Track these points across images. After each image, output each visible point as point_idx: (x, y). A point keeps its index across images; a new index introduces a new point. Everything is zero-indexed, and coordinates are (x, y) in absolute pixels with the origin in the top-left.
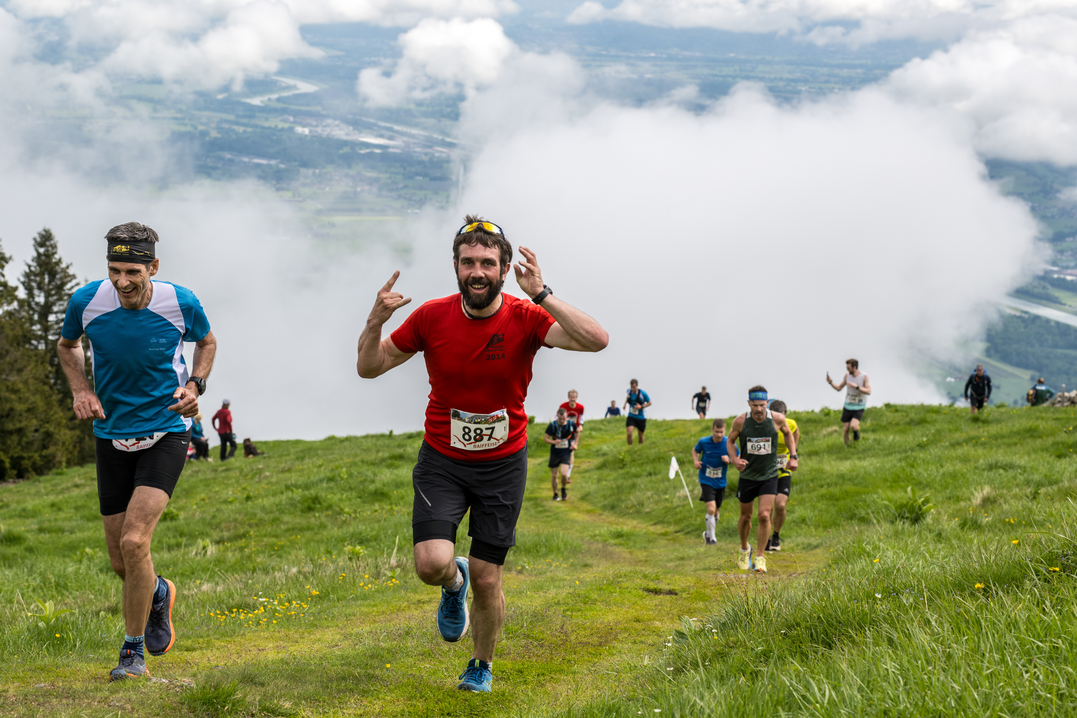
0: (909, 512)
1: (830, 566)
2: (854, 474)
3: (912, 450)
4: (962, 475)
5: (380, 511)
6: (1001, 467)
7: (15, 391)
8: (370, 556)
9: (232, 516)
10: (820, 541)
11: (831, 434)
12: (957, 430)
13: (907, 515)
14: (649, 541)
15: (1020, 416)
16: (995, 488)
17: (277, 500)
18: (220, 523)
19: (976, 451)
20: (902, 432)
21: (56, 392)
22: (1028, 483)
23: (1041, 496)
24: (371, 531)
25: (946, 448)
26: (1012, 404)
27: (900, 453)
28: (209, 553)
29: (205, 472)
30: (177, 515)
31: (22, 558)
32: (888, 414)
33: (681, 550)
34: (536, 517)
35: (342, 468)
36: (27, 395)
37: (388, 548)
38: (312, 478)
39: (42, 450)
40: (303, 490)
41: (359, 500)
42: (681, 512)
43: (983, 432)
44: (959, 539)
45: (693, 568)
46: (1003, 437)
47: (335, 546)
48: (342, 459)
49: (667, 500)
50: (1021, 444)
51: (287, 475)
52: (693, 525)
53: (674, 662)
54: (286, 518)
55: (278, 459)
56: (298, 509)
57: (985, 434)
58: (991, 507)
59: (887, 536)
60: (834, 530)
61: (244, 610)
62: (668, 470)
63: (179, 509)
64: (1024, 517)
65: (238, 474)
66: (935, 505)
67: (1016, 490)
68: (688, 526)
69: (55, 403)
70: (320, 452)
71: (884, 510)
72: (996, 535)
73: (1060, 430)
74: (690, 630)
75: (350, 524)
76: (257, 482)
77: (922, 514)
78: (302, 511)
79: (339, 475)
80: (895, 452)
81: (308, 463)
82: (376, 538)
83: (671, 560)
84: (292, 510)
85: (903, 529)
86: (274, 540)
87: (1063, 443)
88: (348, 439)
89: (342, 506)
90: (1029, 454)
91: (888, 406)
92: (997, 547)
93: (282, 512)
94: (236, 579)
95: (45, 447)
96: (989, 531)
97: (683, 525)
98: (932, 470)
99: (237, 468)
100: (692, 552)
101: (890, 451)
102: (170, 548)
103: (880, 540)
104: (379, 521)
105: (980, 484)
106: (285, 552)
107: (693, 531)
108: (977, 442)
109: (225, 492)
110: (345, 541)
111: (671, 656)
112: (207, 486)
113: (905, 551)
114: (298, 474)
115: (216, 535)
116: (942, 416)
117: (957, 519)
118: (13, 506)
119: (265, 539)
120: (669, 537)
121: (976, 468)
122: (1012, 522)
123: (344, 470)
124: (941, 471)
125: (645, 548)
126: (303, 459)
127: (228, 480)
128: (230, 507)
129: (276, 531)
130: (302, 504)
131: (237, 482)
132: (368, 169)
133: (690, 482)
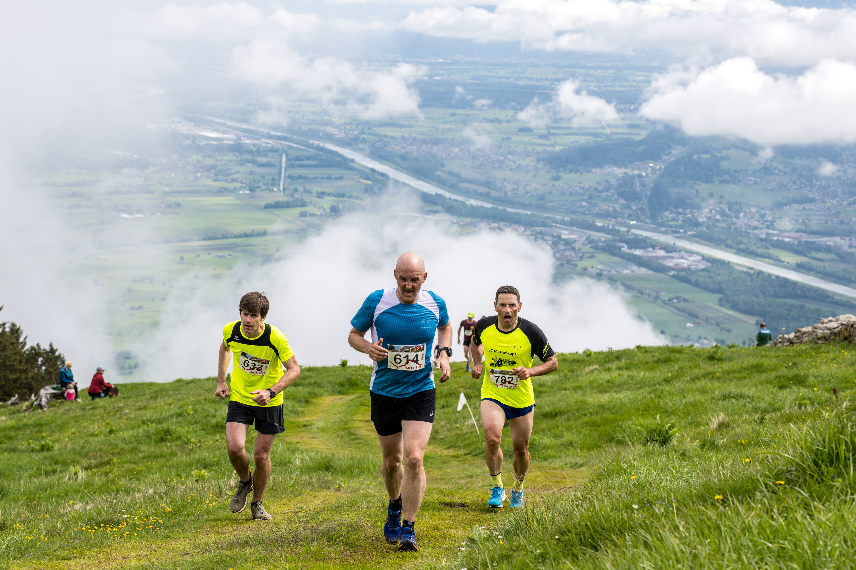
0: (659, 435)
1: (594, 481)
2: (612, 404)
3: (660, 384)
4: (701, 404)
5: (220, 441)
6: (733, 397)
8: (213, 478)
9: (98, 447)
10: (585, 460)
11: (592, 371)
12: (696, 366)
13: (656, 438)
14: (444, 463)
15: (748, 355)
16: (728, 415)
17: (135, 433)
18: (88, 453)
19: (712, 384)
20: (651, 369)
22: (755, 410)
23: (767, 420)
24: (213, 457)
25: (687, 382)
26: (741, 345)
27: (649, 386)
28: (80, 478)
29: (75, 410)
30: (53, 447)
32: (639, 354)
33: (470, 469)
34: (350, 444)
35: (188, 405)
37: (228, 471)
38: (164, 414)
40: (156, 424)
41: (203, 431)
42: (469, 438)
43: (718, 368)
44: (700, 457)
45: (480, 484)
46: (734, 372)
47: (184, 470)
48: (188, 398)
49: (457, 428)
50: (749, 378)
51: (143, 412)
52: (480, 448)
53: (467, 563)
54: (143, 448)
55: (135, 399)
56: (152, 440)
57: (720, 369)
58: (725, 430)
59: (640, 456)
60: (596, 451)
61: (110, 525)
62: (458, 403)
63: (54, 442)
64: (753, 438)
65: (103, 412)
66: (679, 429)
67: (746, 416)
68: (475, 450)
70: (170, 392)
71: (637, 434)
72: (730, 454)
73: (781, 366)
74: (480, 536)
75: (196, 452)
76: (118, 418)
77: (669, 437)
78: (156, 442)
79: (187, 412)
80: (645, 387)
81: (160, 402)
82: (216, 463)
83: (462, 478)
84: (148, 441)
85: (654, 449)
86: (133, 466)
87: (784, 377)
88: (193, 381)
89: (189, 437)
90: (756, 386)
91: (639, 347)
92: (733, 464)
93: (139, 442)
94: (103, 499)
96: (724, 450)
97: (472, 448)
98: (676, 400)
99: (102, 407)
100: (479, 471)
101: (641, 385)
102: (47, 474)
103: (634, 460)
104: (220, 449)
105: (716, 411)
106: (142, 476)
107: (479, 453)
108: (713, 377)
109: (92, 426)
110: (192, 466)
111: (465, 559)
112: (77, 422)
113: (655, 469)
114: (152, 411)
115: (85, 463)
116: (684, 355)
117: (697, 441)
119: (126, 466)
120: (459, 459)
121: (712, 398)
122: (744, 443)
123: (190, 407)
124: (684, 401)
125: (440, 468)
126: (156, 398)
127: (94, 417)
128: (96, 439)
129: (134, 458)
130: (156, 436)
131: (102, 418)
132: (207, 158)
133: (476, 413)
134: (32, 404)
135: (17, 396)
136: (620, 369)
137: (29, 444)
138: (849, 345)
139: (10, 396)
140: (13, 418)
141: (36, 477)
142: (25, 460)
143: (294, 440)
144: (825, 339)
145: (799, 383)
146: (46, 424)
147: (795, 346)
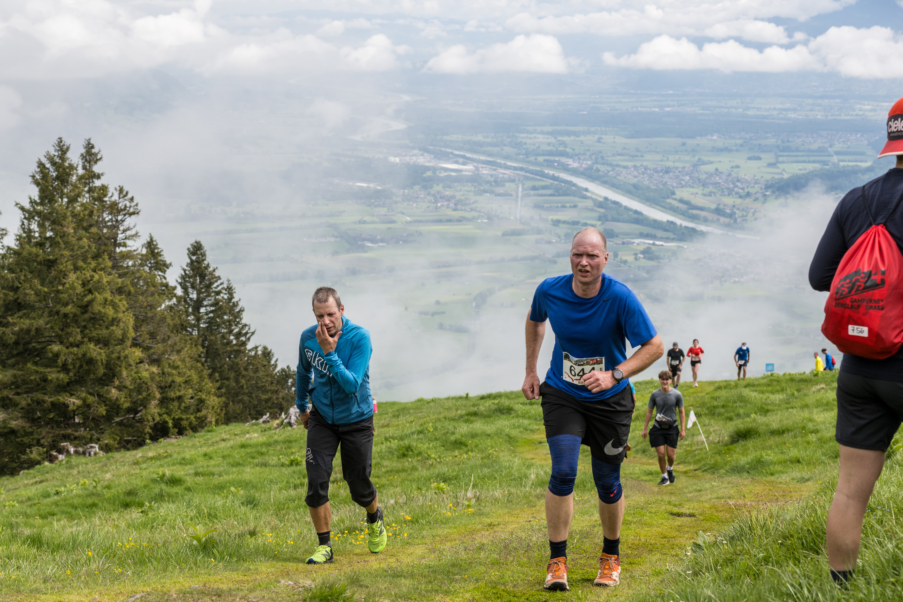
1: (818, 494)
5: (459, 456)
7: (176, 368)
8: (452, 491)
10: (811, 475)
11: (819, 390)
21: (207, 368)
24: (453, 472)
31: (182, 496)
33: (699, 484)
35: (429, 423)
36: (184, 370)
37: (465, 485)
38: (405, 432)
39: (197, 413)
40: (398, 441)
41: (443, 448)
42: (699, 454)
45: (709, 497)
47: (424, 484)
48: (429, 416)
49: (687, 445)
51: (386, 429)
52: (709, 464)
53: (692, 567)
54: (386, 463)
56: (395, 456)
60: (822, 467)
68: (705, 465)
69: (206, 376)
74: (705, 542)
75: (435, 467)
77: (893, 452)
78: (398, 458)
79: (427, 429)
81: (402, 420)
82: (456, 478)
83: (691, 492)
84: (390, 456)
86: (377, 479)
89: (429, 453)
93: (382, 458)
94: (347, 509)
95: (199, 410)
97: (701, 464)
100: (707, 486)
102: (296, 487)
104: (458, 464)
107: (708, 469)
110: (432, 479)
111: (690, 562)
114: (395, 428)
118: (175, 456)
120: (690, 475)
123: (431, 424)
126: (398, 416)
129: (378, 473)
130: (398, 452)
132: (446, 189)
133: (706, 430)
134: (282, 422)
135: (268, 414)
137: (279, 459)
139: (262, 415)
140: (264, 435)
141: (286, 490)
142: (275, 473)
143: (529, 456)
146: (296, 441)
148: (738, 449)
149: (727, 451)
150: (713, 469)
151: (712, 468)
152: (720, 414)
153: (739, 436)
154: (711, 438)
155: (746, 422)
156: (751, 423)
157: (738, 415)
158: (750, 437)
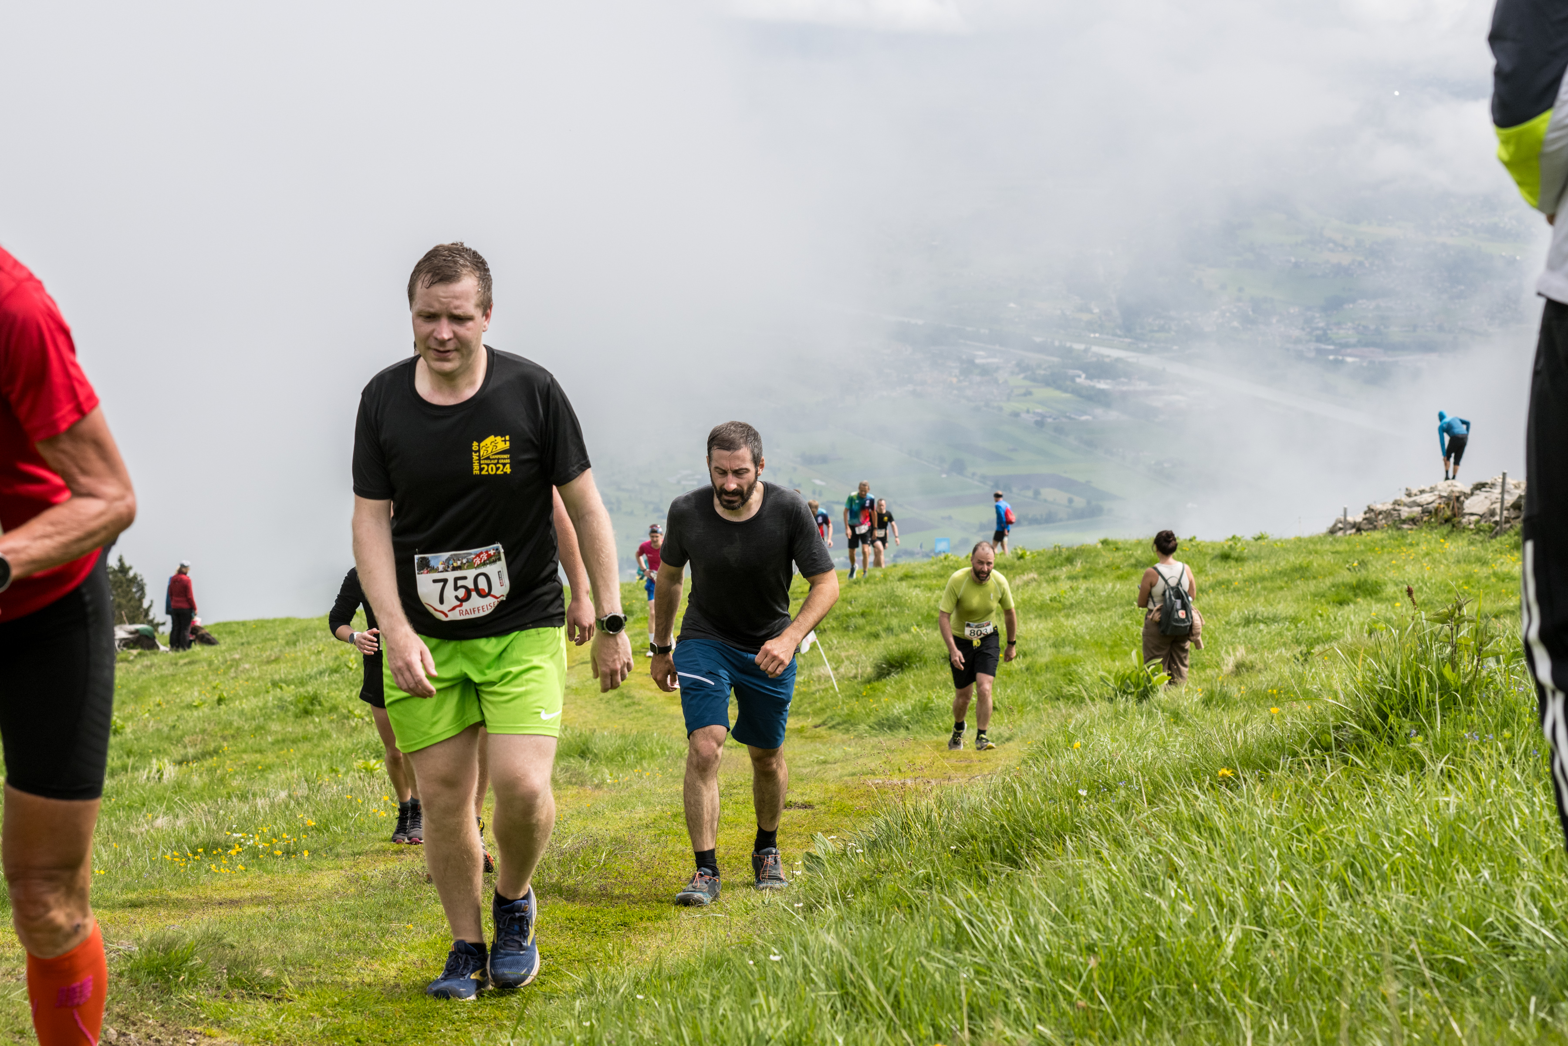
0: (1133, 686)
1: (1025, 762)
6: (1260, 621)
9: (199, 726)
10: (1014, 732)
11: (1027, 584)
13: (1132, 689)
15: (1286, 550)
16: (1252, 649)
17: (261, 701)
18: (182, 737)
19: (1226, 599)
20: (1124, 577)
22: (1298, 642)
23: (1316, 656)
27: (1121, 605)
28: (166, 777)
29: (161, 667)
30: (123, 728)
32: (1104, 553)
33: (823, 749)
34: (621, 713)
38: (308, 671)
40: (296, 686)
42: (822, 698)
43: (1237, 573)
45: (838, 773)
46: (1263, 579)
47: (341, 762)
50: (1289, 589)
51: (274, 666)
52: (839, 716)
53: (804, 897)
54: (275, 726)
55: (260, 646)
56: (290, 713)
57: (1240, 575)
58: (1246, 675)
60: (1033, 716)
63: (126, 719)
64: (1292, 686)
65: (206, 668)
67: (1282, 651)
68: (832, 718)
70: (318, 633)
71: (1100, 684)
73: (1340, 567)
74: (826, 852)
75: (362, 732)
76: (232, 678)
77: (1153, 690)
78: (297, 716)
79: (346, 665)
81: (302, 650)
83: (810, 766)
84: (282, 715)
85: (1126, 708)
86: (258, 756)
87: (1345, 585)
89: (351, 708)
90: (1299, 602)
91: (1105, 542)
93: (268, 717)
94: (202, 809)
96: (1244, 707)
97: (825, 716)
99: (205, 660)
100: (837, 753)
101: (1108, 604)
105: (1232, 644)
106: (272, 772)
107: (839, 724)
108: (1228, 588)
109: (189, 692)
110: (357, 754)
111: (802, 889)
112: (163, 685)
114: (289, 665)
115: (178, 752)
117: (1200, 692)
119: (245, 756)
120: (806, 735)
121: (1227, 623)
122: (1277, 694)
126: (295, 644)
127: (192, 676)
128: (195, 713)
129: (260, 744)
130: (296, 706)
131: (205, 678)
133: (833, 657)
136: (1072, 578)
138: (1451, 532)
144: (1413, 521)
145: (1370, 595)
147: (1364, 533)
148: (888, 688)
149: (871, 692)
150: (848, 723)
151: (845, 722)
152: (857, 628)
153: (891, 665)
154: (842, 670)
155: (904, 641)
156: (911, 642)
157: (889, 630)
158: (909, 666)
